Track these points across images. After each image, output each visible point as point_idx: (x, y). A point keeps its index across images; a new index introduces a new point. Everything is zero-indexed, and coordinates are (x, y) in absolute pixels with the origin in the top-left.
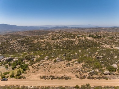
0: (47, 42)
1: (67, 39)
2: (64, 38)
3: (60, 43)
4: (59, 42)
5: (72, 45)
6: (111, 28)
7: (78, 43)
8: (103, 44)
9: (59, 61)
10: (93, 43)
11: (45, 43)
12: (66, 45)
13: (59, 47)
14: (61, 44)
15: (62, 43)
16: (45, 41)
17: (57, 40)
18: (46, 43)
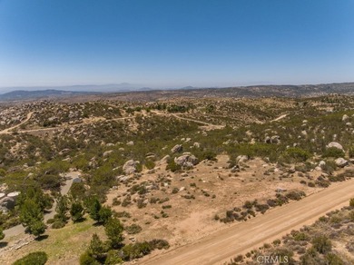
0: (26, 134)
1: (97, 119)
2: (86, 116)
3: (79, 133)
4: (73, 129)
5: (123, 136)
6: (183, 90)
7: (140, 128)
8: (203, 125)
9: (189, 164)
10: (177, 123)
11: (19, 141)
12: (103, 137)
13: (81, 145)
14: (85, 137)
15: (87, 131)
16: (16, 134)
17: (65, 125)
18: (25, 139)
